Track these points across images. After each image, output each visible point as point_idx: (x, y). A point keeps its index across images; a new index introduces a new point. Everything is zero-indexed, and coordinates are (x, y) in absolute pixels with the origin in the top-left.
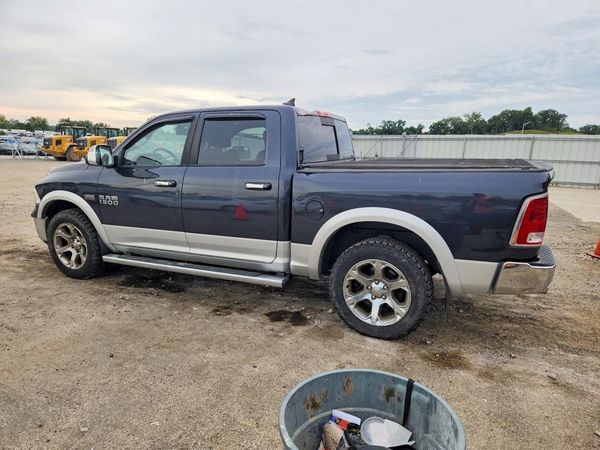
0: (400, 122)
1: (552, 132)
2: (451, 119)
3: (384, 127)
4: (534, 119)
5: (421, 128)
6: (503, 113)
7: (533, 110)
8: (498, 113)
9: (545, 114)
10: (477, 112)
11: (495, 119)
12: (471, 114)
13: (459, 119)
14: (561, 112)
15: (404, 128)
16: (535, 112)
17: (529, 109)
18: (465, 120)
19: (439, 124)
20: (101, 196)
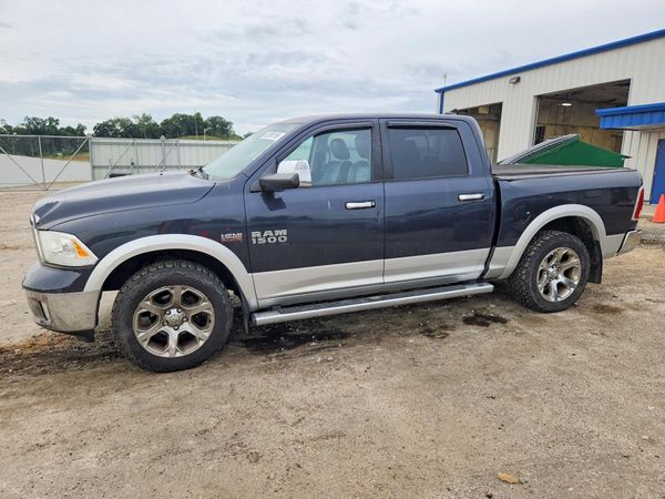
0: (51, 120)
1: (223, 139)
2: (119, 120)
3: (28, 126)
4: (205, 125)
5: (81, 129)
6: (175, 117)
7: (202, 116)
8: (169, 117)
9: (214, 120)
10: (147, 114)
11: (166, 123)
12: (141, 116)
13: (128, 120)
14: (227, 120)
15: (59, 127)
16: (205, 118)
17: (198, 114)
18: (135, 122)
19: (105, 124)
20: (254, 234)
